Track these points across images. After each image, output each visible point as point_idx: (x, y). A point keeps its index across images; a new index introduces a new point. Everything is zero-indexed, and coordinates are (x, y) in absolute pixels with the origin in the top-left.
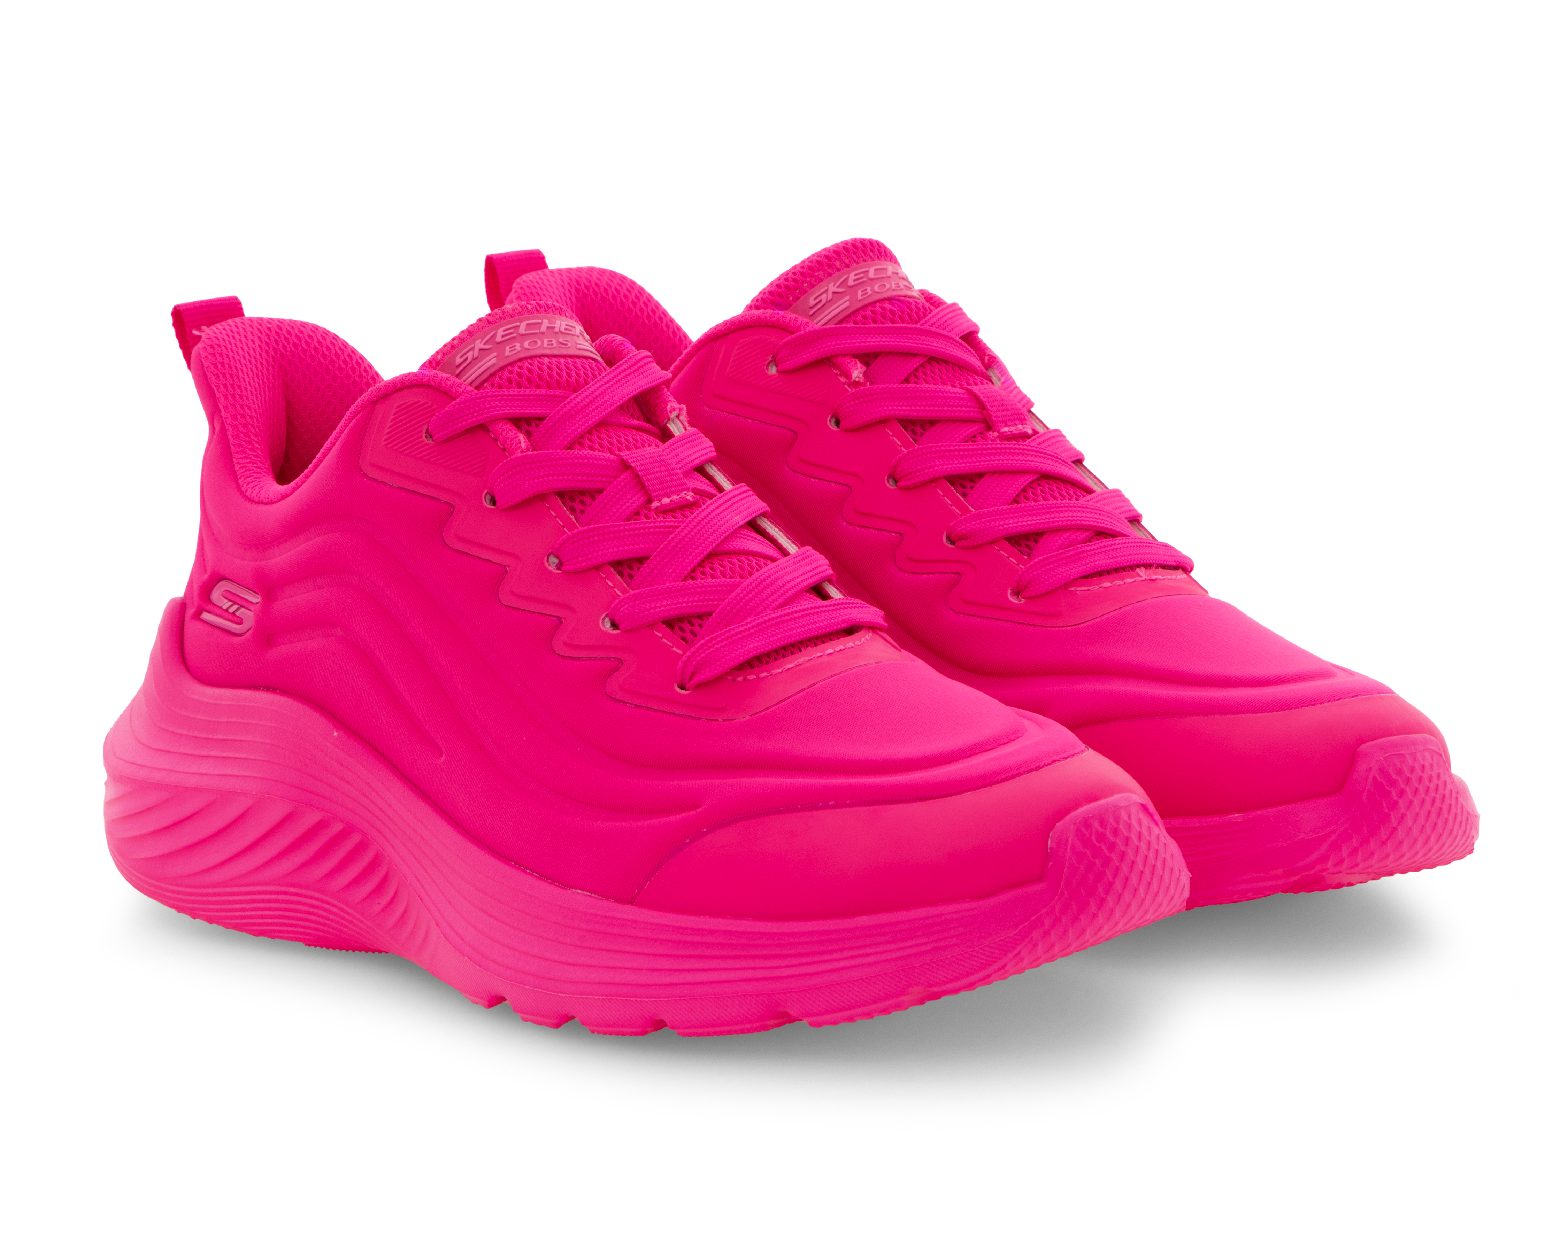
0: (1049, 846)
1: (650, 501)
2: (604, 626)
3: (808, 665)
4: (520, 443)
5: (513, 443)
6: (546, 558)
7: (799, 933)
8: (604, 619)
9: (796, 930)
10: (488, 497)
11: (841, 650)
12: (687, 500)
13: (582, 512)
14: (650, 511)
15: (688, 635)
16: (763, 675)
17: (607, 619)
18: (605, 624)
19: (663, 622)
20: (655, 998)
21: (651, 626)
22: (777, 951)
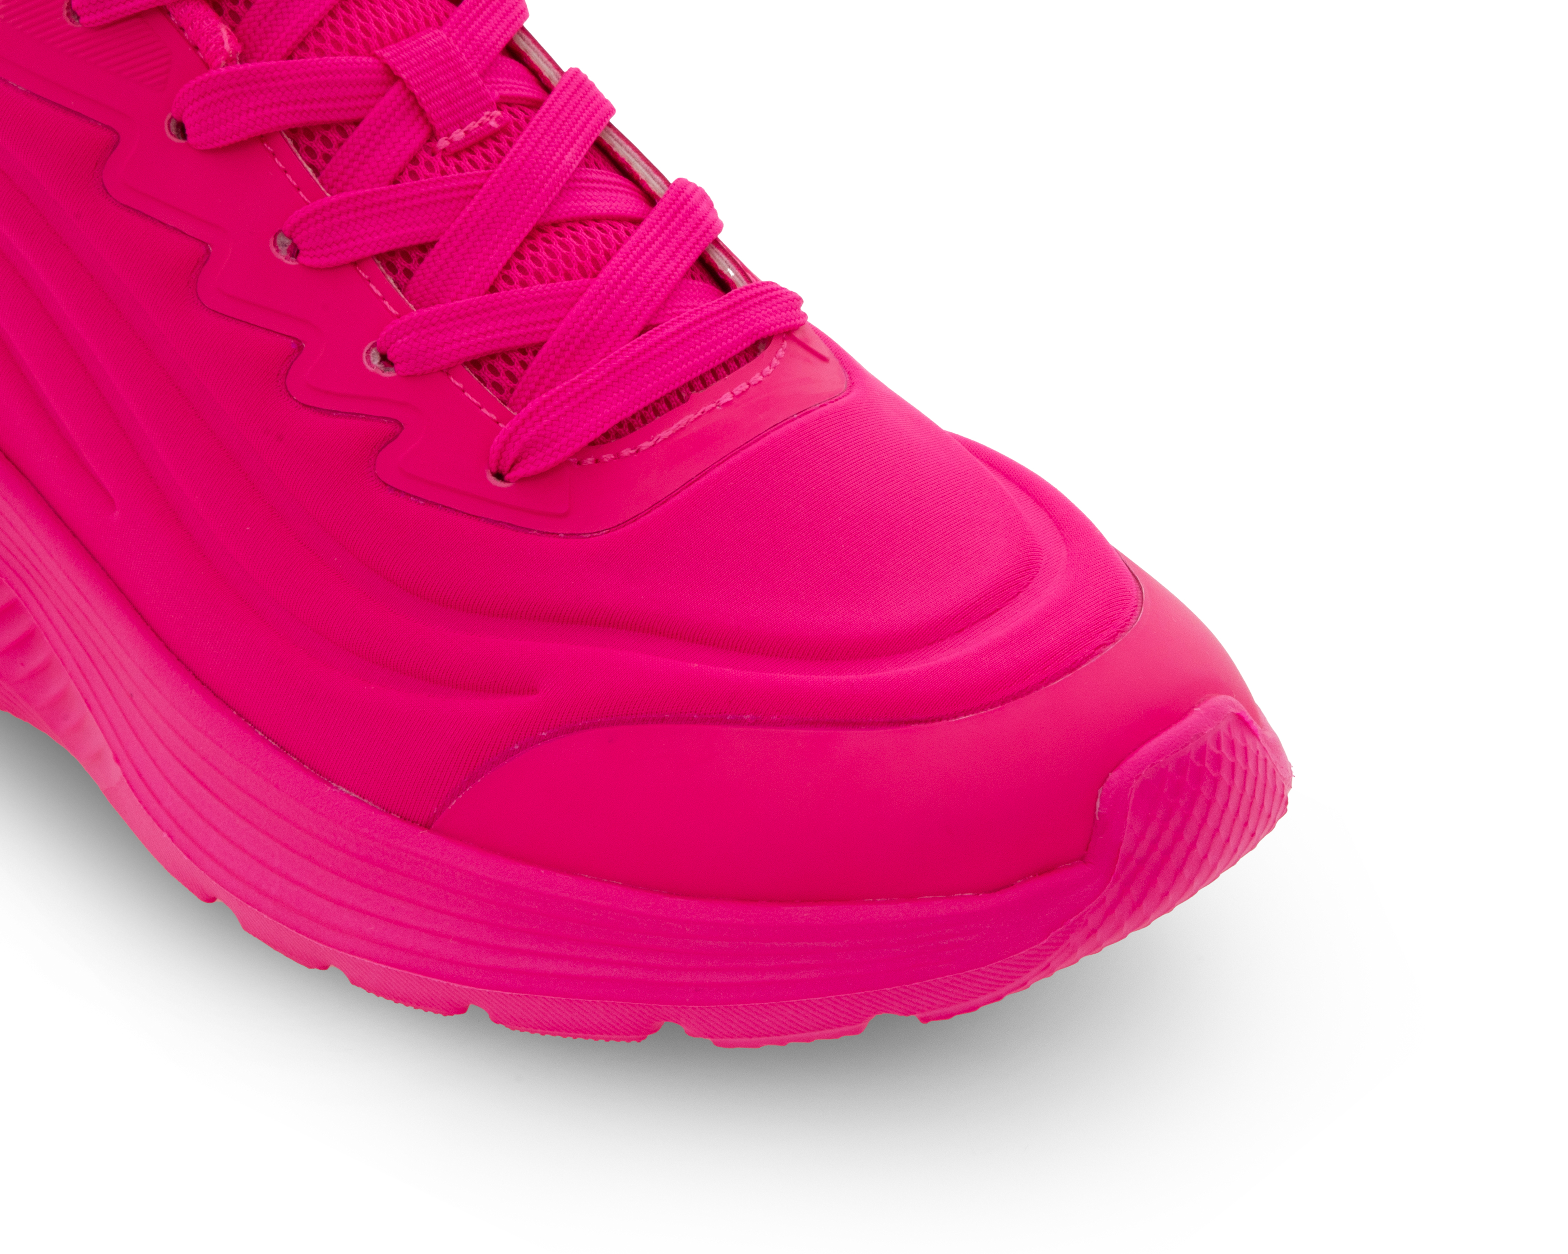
0: (1097, 811)
1: (433, 137)
2: (370, 363)
3: (695, 428)
4: (223, 43)
5: (211, 44)
6: (272, 240)
8: (369, 351)
10: (173, 123)
11: (743, 392)
12: (490, 127)
13: (327, 158)
14: (433, 154)
15: (504, 380)
16: (626, 452)
17: (374, 351)
18: (372, 359)
19: (466, 364)
21: (447, 371)
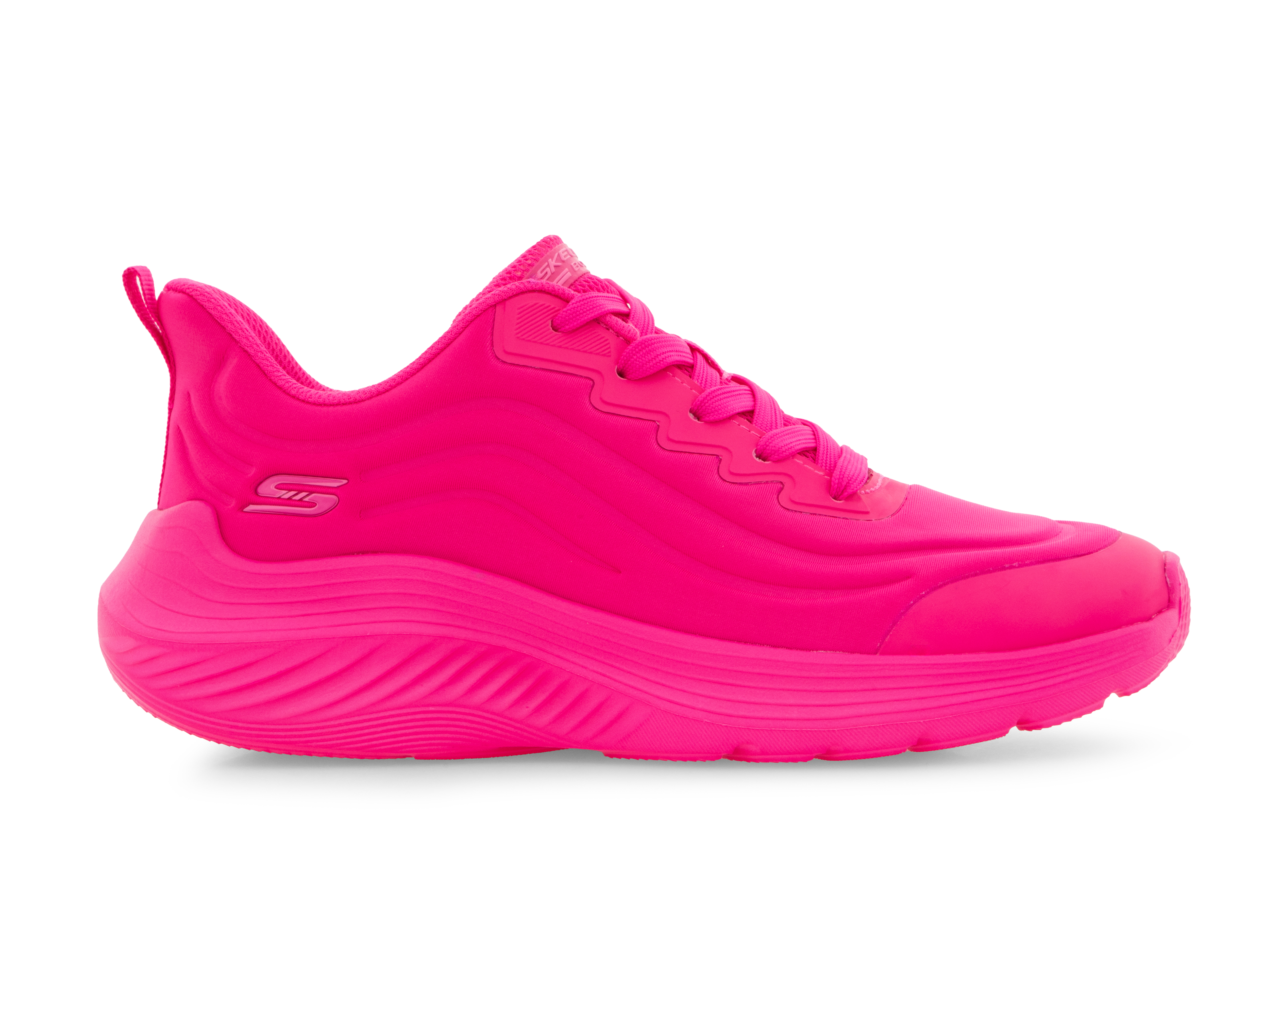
0: (1169, 583)
4: (635, 330)
5: (630, 330)
7: (1032, 658)
9: (1030, 655)
20: (929, 719)
22: (1018, 673)
